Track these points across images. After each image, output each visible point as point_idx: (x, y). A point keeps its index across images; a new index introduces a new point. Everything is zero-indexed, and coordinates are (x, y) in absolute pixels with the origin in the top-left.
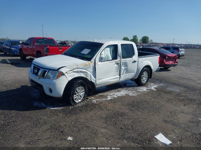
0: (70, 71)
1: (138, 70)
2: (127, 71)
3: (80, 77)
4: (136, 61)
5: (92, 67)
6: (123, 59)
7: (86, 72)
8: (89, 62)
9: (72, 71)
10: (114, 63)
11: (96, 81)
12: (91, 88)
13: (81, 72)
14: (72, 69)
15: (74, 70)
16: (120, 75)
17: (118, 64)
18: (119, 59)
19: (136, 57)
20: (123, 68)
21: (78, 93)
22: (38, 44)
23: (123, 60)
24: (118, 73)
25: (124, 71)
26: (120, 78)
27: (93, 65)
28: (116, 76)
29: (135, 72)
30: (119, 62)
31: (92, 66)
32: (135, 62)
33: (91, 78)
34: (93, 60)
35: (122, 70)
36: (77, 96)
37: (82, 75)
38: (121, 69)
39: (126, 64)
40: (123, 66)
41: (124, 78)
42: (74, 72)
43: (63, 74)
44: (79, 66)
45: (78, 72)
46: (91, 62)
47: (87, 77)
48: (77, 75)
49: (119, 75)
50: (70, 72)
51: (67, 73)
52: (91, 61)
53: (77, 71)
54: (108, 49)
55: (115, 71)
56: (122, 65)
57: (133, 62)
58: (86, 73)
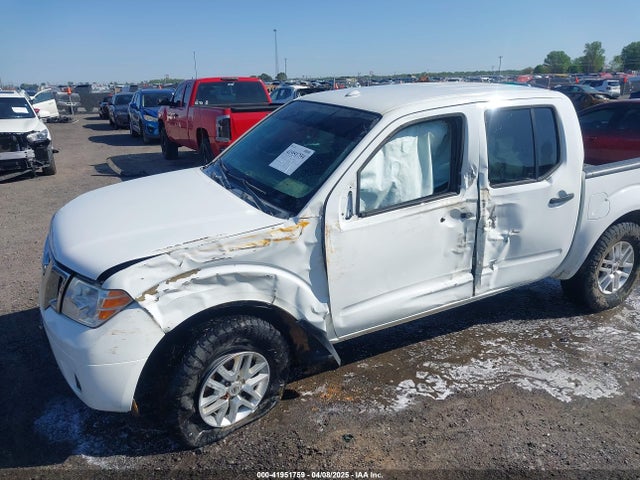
0: (174, 279)
1: (579, 237)
2: (517, 247)
3: (238, 302)
4: (571, 196)
5: (303, 248)
6: (493, 191)
7: (268, 277)
8: (290, 223)
9: (188, 279)
10: (443, 213)
11: (329, 316)
12: (307, 348)
13: (241, 278)
14: (186, 268)
15: (195, 271)
16: (475, 271)
17: (464, 216)
18: (469, 192)
19: (570, 172)
20: (493, 233)
21: (228, 383)
22: (207, 103)
23: (496, 195)
24: (466, 260)
25: (500, 250)
26: (475, 283)
27: (313, 239)
28: (451, 277)
29: (560, 251)
30: (472, 208)
31: (307, 244)
32: (564, 198)
33: (299, 305)
34: (310, 211)
35: (488, 244)
36: (224, 398)
37: (251, 293)
38: (483, 241)
39: (510, 216)
40: (493, 226)
41: (501, 283)
42: (196, 282)
43: (126, 301)
44: (225, 248)
45: (221, 280)
46: (296, 221)
47: (276, 303)
48: (214, 297)
49: (473, 272)
50: (172, 286)
51: (152, 291)
52: (301, 215)
53: (218, 276)
54: (410, 142)
55: (446, 255)
56: (488, 221)
57: (553, 202)
58: (270, 283)
